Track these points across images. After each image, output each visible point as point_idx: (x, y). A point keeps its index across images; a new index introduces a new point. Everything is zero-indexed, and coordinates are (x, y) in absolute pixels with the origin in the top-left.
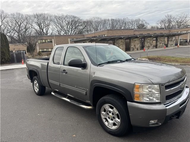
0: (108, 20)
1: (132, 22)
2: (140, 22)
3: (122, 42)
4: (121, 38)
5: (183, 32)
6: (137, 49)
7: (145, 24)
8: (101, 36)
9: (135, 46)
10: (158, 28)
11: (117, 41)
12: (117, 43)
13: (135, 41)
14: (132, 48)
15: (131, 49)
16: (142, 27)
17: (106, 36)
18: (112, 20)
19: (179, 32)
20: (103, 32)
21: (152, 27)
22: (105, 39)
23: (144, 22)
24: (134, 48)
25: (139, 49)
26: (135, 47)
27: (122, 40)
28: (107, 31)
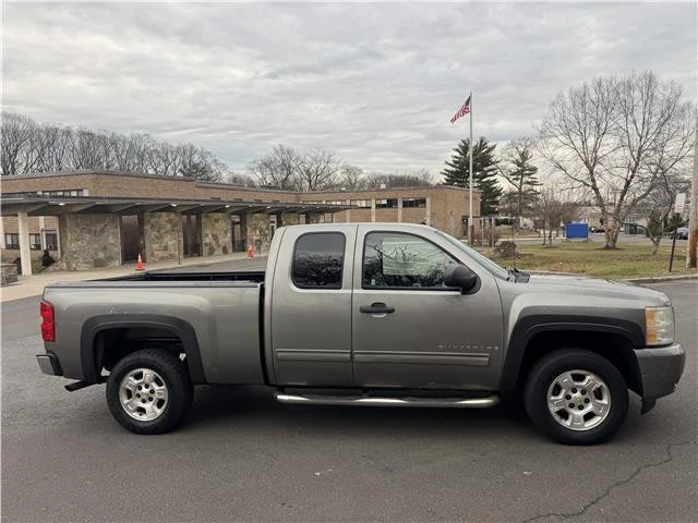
0: (68, 133)
1: (164, 154)
2: (196, 159)
3: (170, 221)
4: (168, 209)
5: (333, 203)
6: (225, 251)
7: (213, 167)
8: (61, 193)
9: (215, 237)
10: (251, 184)
11: (152, 216)
12: (152, 226)
13: (217, 221)
14: (206, 245)
15: (205, 250)
16: (196, 172)
17: (86, 193)
18: (82, 134)
19: (324, 203)
20: (72, 179)
21: (235, 180)
22: (104, 206)
23: (209, 160)
24: (215, 247)
25: (230, 250)
26: (217, 243)
27: (172, 216)
28: (91, 177)
